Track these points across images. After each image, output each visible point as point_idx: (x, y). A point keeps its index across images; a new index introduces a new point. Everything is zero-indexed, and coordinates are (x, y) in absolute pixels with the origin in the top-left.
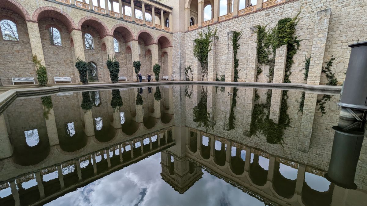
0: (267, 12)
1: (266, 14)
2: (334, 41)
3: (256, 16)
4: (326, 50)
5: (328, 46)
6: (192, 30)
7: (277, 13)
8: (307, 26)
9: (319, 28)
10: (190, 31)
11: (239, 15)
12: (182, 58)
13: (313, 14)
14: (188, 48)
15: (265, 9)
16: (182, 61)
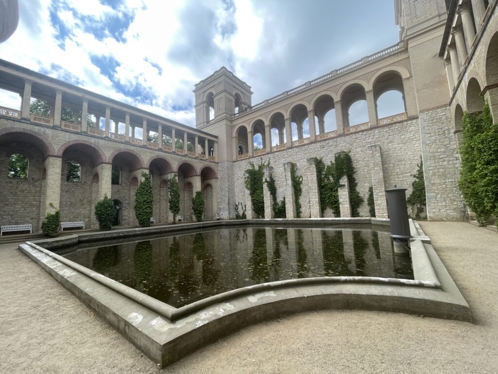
0: (322, 144)
1: (321, 146)
2: (390, 174)
3: (311, 147)
4: (385, 182)
5: (386, 177)
6: (242, 160)
7: (332, 146)
8: (362, 159)
9: (373, 161)
10: (239, 161)
11: (293, 146)
12: (231, 191)
13: (365, 149)
14: (238, 179)
15: (319, 141)
16: (231, 195)
